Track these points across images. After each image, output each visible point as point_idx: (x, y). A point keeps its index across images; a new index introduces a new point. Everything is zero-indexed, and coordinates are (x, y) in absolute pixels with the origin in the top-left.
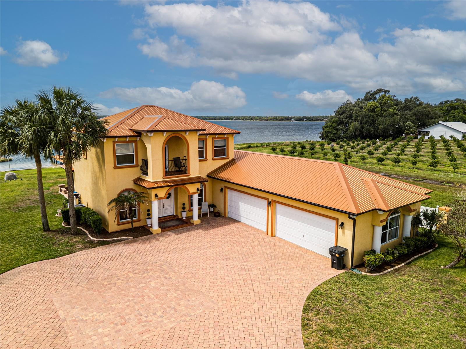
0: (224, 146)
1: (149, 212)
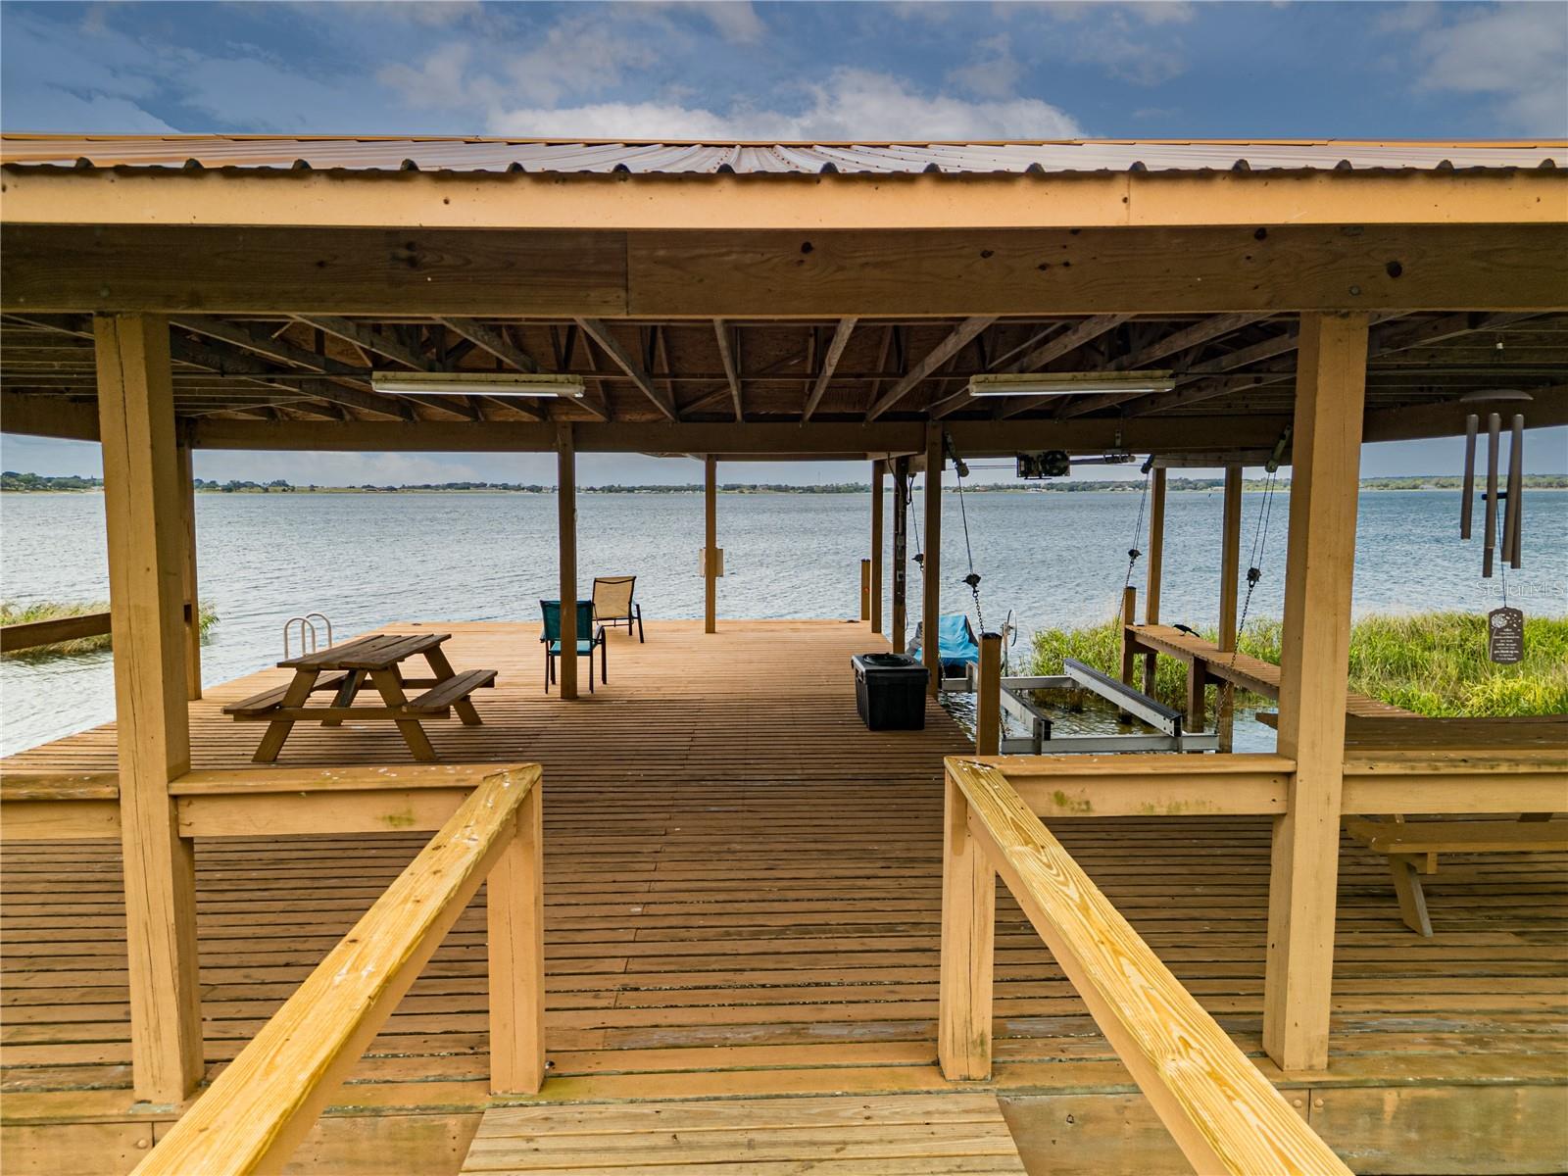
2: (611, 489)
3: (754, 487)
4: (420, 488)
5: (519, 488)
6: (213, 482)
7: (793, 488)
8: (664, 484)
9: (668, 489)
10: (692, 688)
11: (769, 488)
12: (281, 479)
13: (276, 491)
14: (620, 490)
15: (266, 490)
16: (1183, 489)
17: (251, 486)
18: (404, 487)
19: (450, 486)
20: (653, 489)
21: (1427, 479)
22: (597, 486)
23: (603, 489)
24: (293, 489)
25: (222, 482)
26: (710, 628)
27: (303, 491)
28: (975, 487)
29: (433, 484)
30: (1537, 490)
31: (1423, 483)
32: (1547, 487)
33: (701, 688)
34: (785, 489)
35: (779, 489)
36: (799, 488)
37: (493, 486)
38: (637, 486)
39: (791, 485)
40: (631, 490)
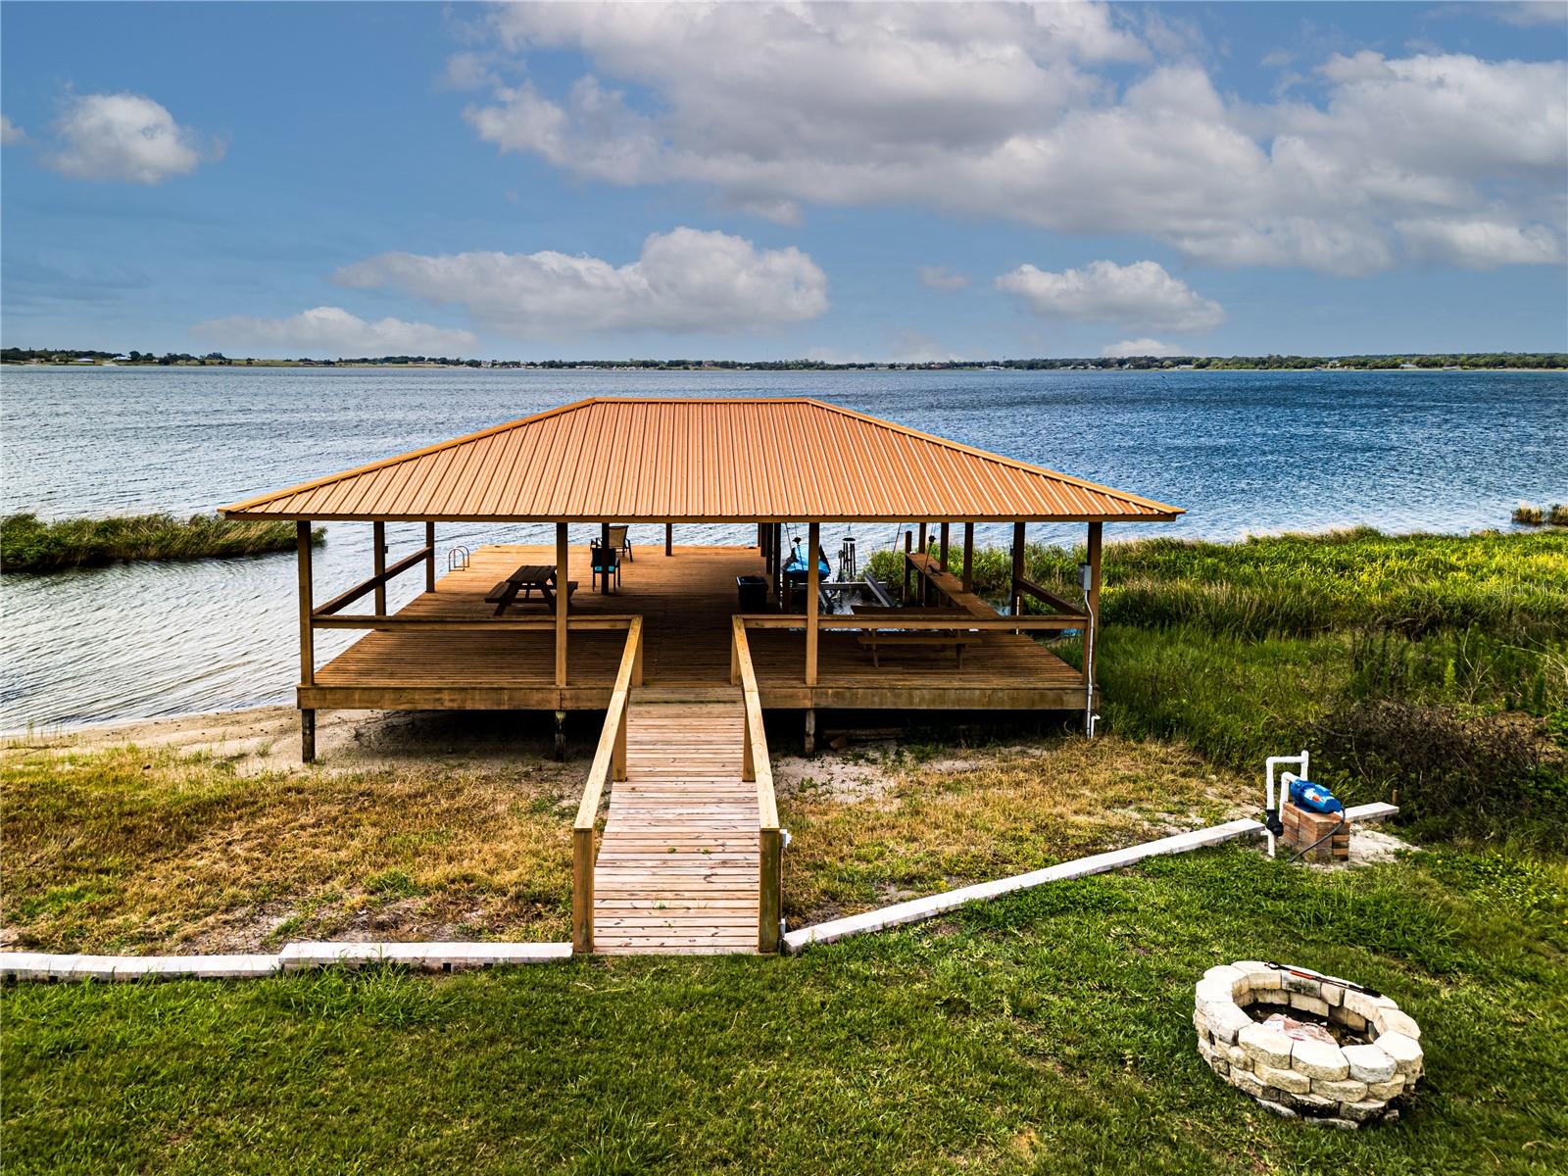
2: (552, 365)
3: (699, 363)
4: (357, 361)
5: (457, 363)
6: (150, 355)
7: (740, 365)
8: (606, 360)
9: (611, 365)
10: (662, 589)
11: (716, 364)
12: (217, 351)
13: (212, 364)
14: (560, 365)
15: (203, 363)
16: (1149, 367)
17: (187, 358)
18: (341, 360)
19: (388, 360)
20: (595, 364)
21: (1408, 358)
22: (538, 361)
23: (544, 365)
24: (230, 362)
25: (160, 354)
26: (669, 553)
27: (240, 365)
28: (930, 364)
29: (370, 358)
30: (1526, 370)
31: (1404, 363)
32: (1536, 367)
33: (671, 590)
34: (732, 366)
35: (725, 365)
36: (746, 365)
37: (430, 360)
38: (578, 361)
39: (737, 361)
40: (572, 365)
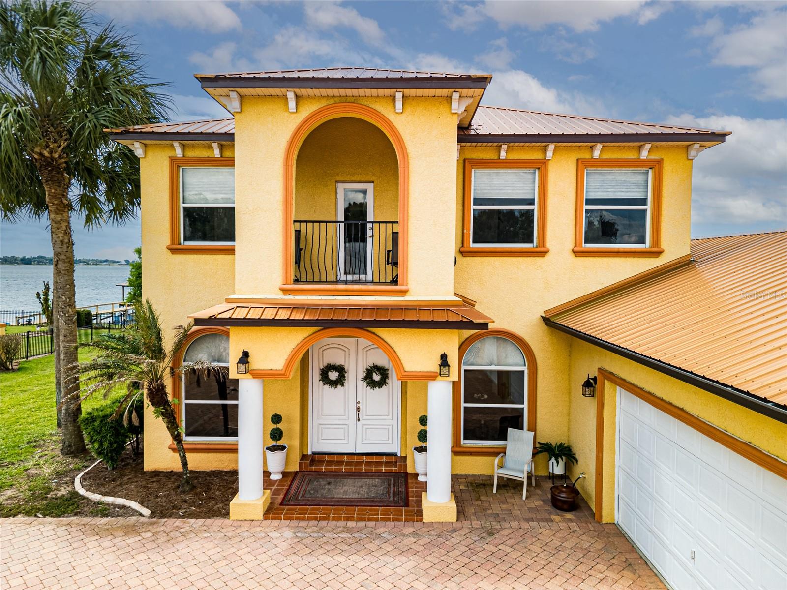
0: (643, 201)
1: (279, 426)
